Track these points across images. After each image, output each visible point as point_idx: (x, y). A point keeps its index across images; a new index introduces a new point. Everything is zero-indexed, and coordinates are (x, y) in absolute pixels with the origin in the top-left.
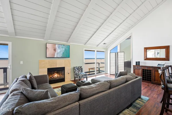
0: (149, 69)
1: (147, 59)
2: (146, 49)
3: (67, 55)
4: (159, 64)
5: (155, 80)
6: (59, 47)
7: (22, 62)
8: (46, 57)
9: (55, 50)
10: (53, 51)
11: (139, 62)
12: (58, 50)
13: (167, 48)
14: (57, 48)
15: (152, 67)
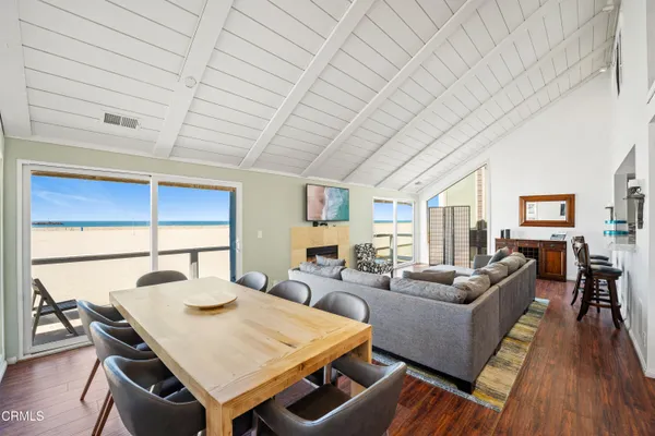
0: (532, 246)
1: (526, 223)
2: (525, 199)
3: (344, 215)
4: (554, 236)
5: (546, 271)
6: (331, 196)
7: (260, 235)
8: (307, 220)
9: (322, 201)
10: (318, 203)
11: (508, 231)
12: (329, 203)
13: (570, 199)
14: (327, 197)
15: (541, 241)
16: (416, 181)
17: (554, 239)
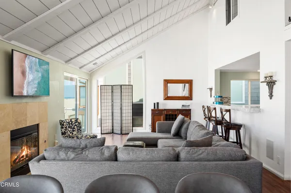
0: (173, 113)
1: (168, 98)
2: (167, 82)
4: (183, 106)
8: (12, 96)
9: (24, 74)
11: (158, 103)
13: (190, 82)
15: (178, 110)
16: (94, 62)
17: (184, 108)
